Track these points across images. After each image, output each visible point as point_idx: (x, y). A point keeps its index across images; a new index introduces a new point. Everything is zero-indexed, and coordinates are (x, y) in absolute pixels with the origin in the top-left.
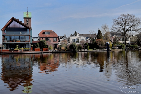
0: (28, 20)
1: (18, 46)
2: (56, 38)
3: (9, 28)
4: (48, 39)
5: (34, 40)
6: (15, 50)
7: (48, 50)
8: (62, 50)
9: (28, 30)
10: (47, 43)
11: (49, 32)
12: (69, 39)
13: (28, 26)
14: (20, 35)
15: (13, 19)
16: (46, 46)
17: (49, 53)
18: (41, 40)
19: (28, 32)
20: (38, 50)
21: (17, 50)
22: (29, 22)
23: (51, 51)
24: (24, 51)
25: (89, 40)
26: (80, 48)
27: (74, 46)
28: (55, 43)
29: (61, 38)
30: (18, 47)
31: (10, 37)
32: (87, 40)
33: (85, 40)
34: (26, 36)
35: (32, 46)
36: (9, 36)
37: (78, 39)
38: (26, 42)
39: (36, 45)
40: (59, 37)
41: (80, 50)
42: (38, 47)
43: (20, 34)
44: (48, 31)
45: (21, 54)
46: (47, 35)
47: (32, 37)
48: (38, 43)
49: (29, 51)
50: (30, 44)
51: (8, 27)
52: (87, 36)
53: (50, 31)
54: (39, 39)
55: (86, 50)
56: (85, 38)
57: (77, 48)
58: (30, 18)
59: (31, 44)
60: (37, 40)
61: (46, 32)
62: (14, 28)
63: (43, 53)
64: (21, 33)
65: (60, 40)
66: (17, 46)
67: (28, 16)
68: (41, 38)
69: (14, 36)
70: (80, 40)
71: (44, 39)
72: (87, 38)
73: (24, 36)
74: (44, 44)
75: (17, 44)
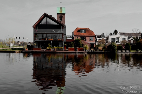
0: (61, 16)
1: (51, 44)
2: (93, 36)
3: (41, 25)
4: (83, 37)
5: (68, 38)
6: (47, 49)
7: (83, 50)
8: (100, 50)
9: (61, 27)
10: (82, 42)
11: (84, 30)
12: (107, 38)
13: (62, 22)
14: (52, 32)
15: (45, 15)
16: (82, 46)
17: (84, 53)
18: (76, 38)
19: (61, 29)
20: (72, 50)
21: (50, 49)
22: (63, 19)
23: (87, 51)
24: (57, 50)
25: (132, 39)
26: (120, 48)
27: (113, 46)
28: (92, 42)
29: (98, 37)
30: (51, 46)
31: (42, 34)
32: (129, 39)
33: (127, 39)
34: (59, 34)
35: (66, 45)
36: (41, 33)
37: (118, 38)
38: (59, 40)
39: (70, 44)
40: (96, 35)
41: (120, 51)
42: (72, 46)
43: (52, 31)
44: (84, 29)
45: (54, 53)
46: (83, 33)
47: (66, 35)
48: (72, 42)
49: (62, 50)
50: (63, 43)
51: (40, 24)
52: (130, 35)
53: (86, 29)
54: (73, 38)
55: (128, 51)
56: (126, 38)
57: (116, 48)
58: (64, 14)
59: (65, 43)
60: (71, 38)
61: (82, 30)
62: (47, 25)
63: (77, 53)
64: (53, 30)
65: (97, 39)
66: (49, 45)
67: (62, 12)
68: (76, 37)
69: (46, 34)
70: (120, 40)
71: (79, 37)
72: (129, 38)
73: (57, 34)
74: (80, 43)
75: (50, 42)
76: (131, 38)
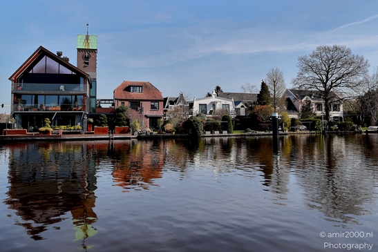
0: (87, 55)
1: (51, 120)
2: (158, 101)
3: (32, 74)
4: (136, 104)
6: (41, 132)
7: (129, 131)
8: (167, 132)
9: (82, 79)
10: (131, 114)
11: (139, 87)
12: (191, 105)
13: (87, 72)
14: (58, 92)
16: (125, 122)
17: (129, 138)
18: (119, 105)
19: (82, 85)
20: (104, 131)
21: (47, 132)
22: (90, 61)
23: (136, 133)
24: (64, 133)
25: (242, 106)
26: (210, 127)
27: (194, 121)
28: (154, 113)
29: (172, 103)
30: (50, 124)
31: (34, 96)
32: (238, 107)
33: (232, 108)
34: (76, 95)
35: (92, 120)
36: (32, 95)
37: (214, 105)
38: (75, 110)
39: (99, 119)
40: (166, 99)
41: (208, 133)
42: (103, 123)
43: (59, 89)
44: (139, 85)
45: (56, 141)
46: (135, 94)
47: (95, 97)
49: (79, 133)
50: (86, 117)
51: (31, 72)
52: (238, 98)
53: (145, 84)
54: (113, 104)
55: (225, 133)
56: (231, 103)
57: (201, 127)
58: (94, 51)
59: (89, 116)
60: (110, 105)
61: (133, 86)
62: (46, 74)
63: (112, 139)
64: (62, 87)
65: (168, 107)
66: (48, 121)
67: (88, 45)
68: (120, 102)
69: (45, 95)
70: (218, 106)
71: (127, 104)
72: (236, 103)
73: (72, 95)
74: (120, 116)
75: (50, 115)
76: (241, 104)
